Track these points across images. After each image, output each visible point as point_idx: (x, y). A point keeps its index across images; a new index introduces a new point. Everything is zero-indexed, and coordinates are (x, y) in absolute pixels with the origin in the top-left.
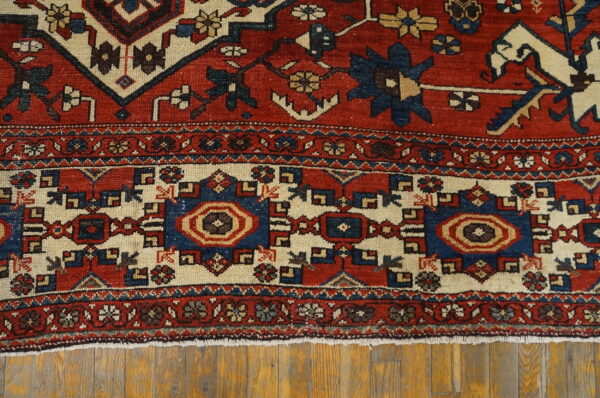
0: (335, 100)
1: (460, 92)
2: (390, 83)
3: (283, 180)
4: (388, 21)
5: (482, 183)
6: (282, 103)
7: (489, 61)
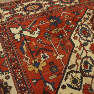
0: (61, 16)
1: (43, 23)
2: (55, 20)
3: (62, 5)
4: (60, 29)
5: (35, 13)
6: (68, 13)
7: (40, 29)
